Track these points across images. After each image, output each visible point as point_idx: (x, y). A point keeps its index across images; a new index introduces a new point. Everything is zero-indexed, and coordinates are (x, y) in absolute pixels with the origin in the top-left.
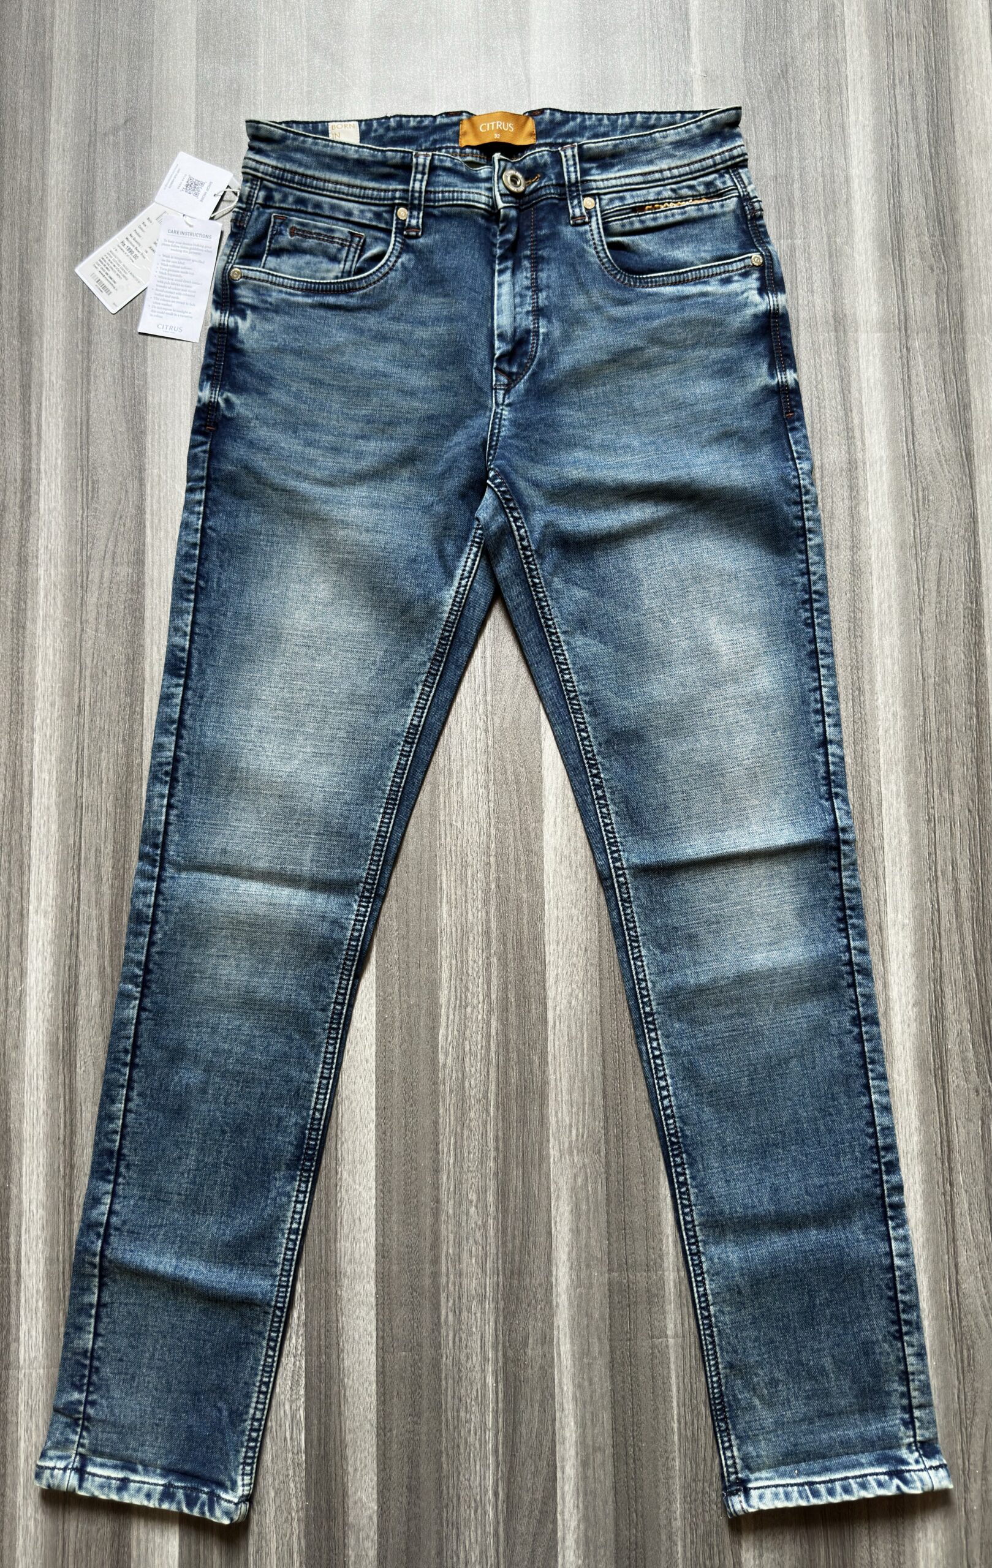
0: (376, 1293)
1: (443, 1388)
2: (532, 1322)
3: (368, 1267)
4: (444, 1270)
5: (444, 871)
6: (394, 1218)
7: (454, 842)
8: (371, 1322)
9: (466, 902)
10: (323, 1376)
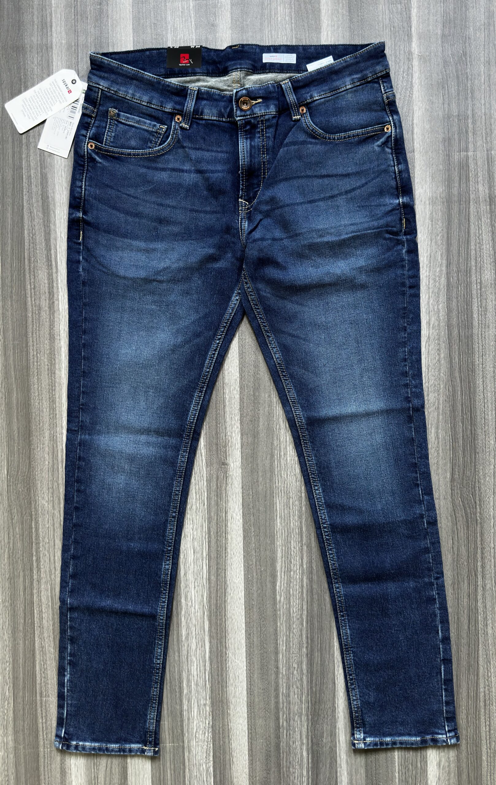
0: (247, 712)
1: (282, 757)
2: (325, 726)
3: (243, 700)
4: (281, 701)
5: (278, 500)
6: (256, 676)
7: (283, 485)
8: (245, 726)
9: (290, 517)
10: (222, 751)
